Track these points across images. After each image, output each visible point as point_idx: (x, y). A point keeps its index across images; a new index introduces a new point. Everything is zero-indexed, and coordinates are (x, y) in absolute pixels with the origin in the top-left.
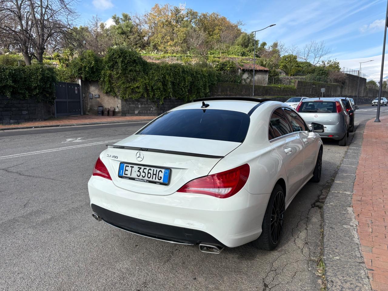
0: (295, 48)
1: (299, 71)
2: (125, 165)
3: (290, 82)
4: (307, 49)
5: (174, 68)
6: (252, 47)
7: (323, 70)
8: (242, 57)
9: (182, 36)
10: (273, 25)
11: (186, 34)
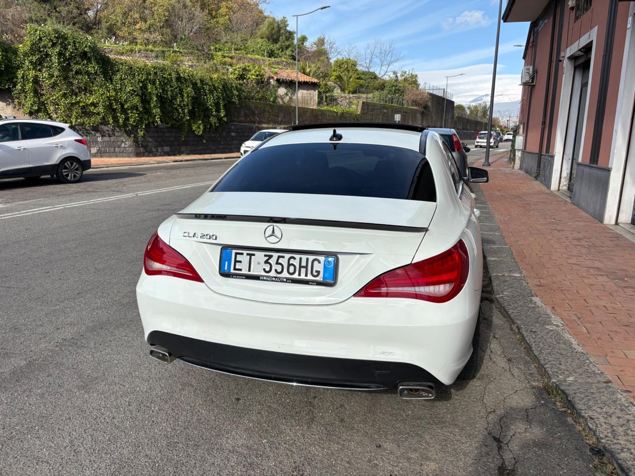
0: (352, 49)
1: (362, 86)
2: (234, 252)
3: (350, 103)
4: (369, 51)
5: (162, 71)
6: (284, 42)
7: (396, 86)
8: (270, 59)
9: (162, 14)
10: (325, 8)
11: (169, 11)
